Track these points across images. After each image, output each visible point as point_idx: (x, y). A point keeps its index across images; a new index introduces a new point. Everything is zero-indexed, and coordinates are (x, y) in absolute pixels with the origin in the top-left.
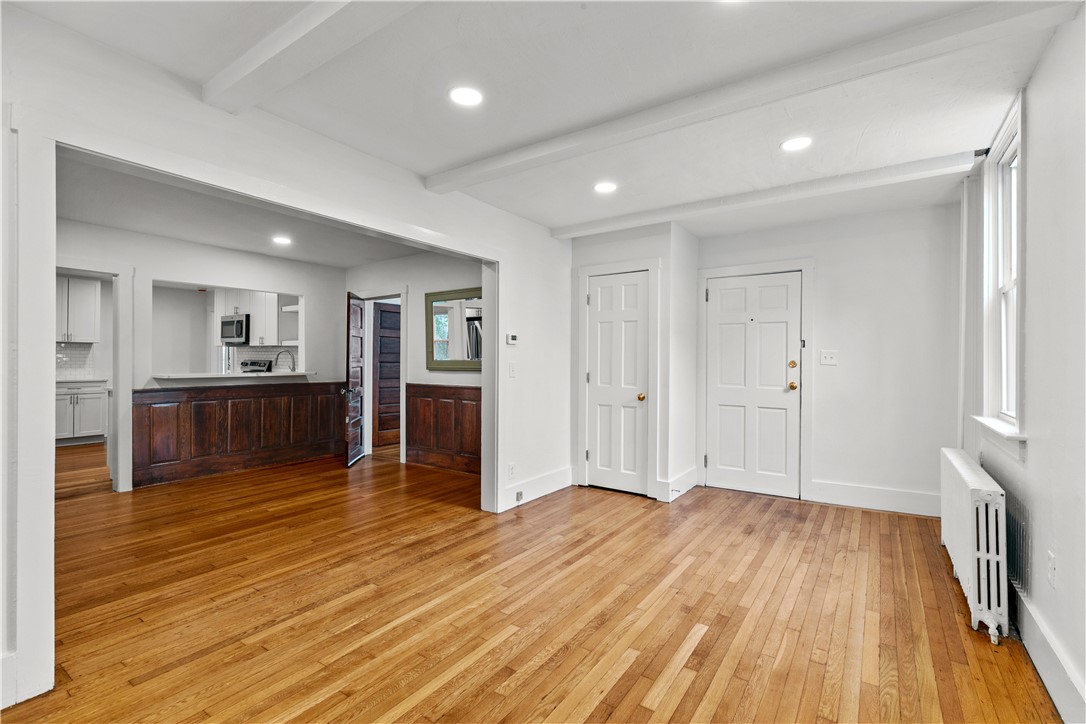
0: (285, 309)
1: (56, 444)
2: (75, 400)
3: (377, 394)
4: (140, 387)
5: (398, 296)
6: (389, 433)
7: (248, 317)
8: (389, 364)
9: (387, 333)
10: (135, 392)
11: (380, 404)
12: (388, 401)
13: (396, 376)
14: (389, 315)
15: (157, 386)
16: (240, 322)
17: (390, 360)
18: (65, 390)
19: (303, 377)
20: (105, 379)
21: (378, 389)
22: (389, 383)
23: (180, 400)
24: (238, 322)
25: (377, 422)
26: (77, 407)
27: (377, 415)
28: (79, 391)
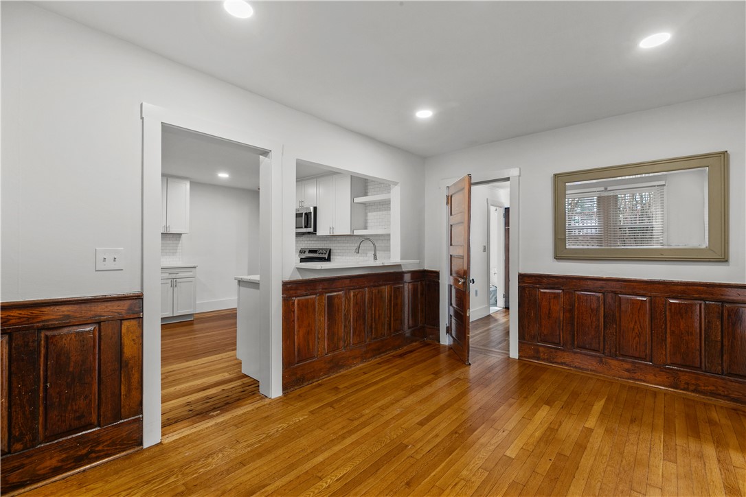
0: (357, 200)
1: (162, 321)
2: (174, 283)
4: (287, 279)
7: (315, 209)
16: (307, 215)
18: (166, 275)
20: (196, 265)
23: (317, 292)
24: (306, 214)
26: (176, 289)
28: (177, 276)
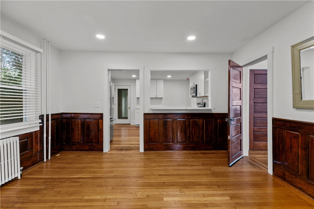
3: (253, 120)
5: (265, 57)
6: (261, 144)
7: (196, 85)
8: (260, 104)
9: (259, 86)
10: (145, 114)
11: (254, 126)
12: (259, 125)
13: (265, 110)
14: (260, 76)
15: (151, 112)
17: (261, 102)
19: (210, 110)
21: (253, 118)
22: (260, 115)
23: (159, 118)
25: (252, 136)
27: (252, 132)
